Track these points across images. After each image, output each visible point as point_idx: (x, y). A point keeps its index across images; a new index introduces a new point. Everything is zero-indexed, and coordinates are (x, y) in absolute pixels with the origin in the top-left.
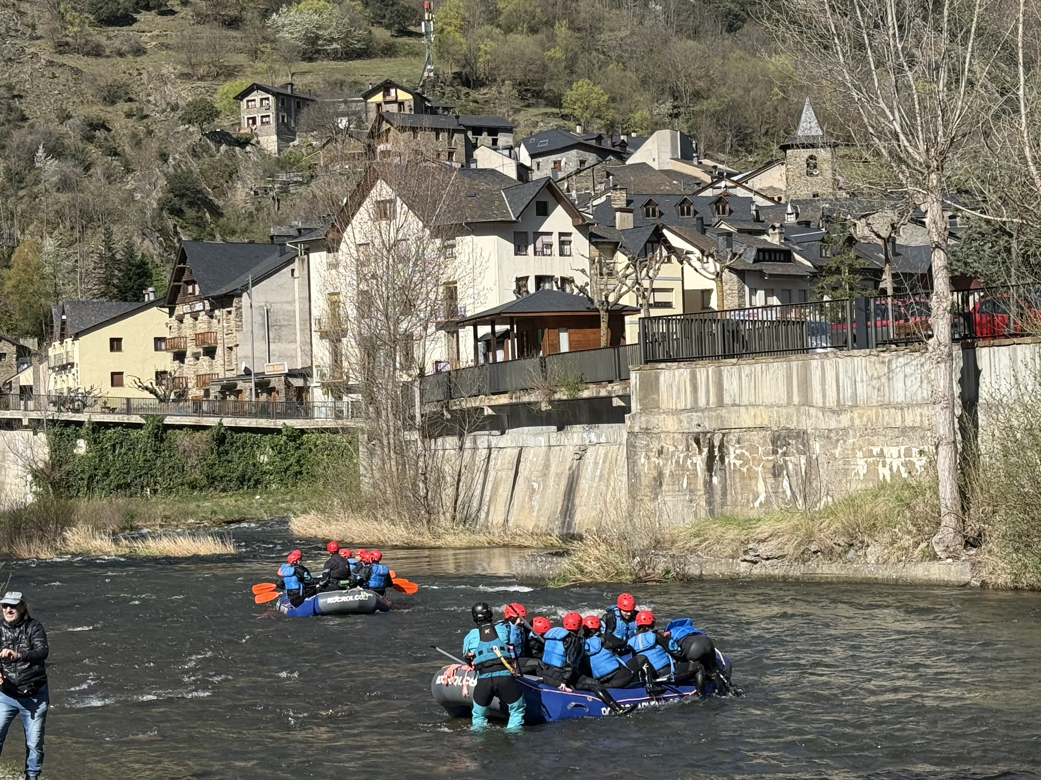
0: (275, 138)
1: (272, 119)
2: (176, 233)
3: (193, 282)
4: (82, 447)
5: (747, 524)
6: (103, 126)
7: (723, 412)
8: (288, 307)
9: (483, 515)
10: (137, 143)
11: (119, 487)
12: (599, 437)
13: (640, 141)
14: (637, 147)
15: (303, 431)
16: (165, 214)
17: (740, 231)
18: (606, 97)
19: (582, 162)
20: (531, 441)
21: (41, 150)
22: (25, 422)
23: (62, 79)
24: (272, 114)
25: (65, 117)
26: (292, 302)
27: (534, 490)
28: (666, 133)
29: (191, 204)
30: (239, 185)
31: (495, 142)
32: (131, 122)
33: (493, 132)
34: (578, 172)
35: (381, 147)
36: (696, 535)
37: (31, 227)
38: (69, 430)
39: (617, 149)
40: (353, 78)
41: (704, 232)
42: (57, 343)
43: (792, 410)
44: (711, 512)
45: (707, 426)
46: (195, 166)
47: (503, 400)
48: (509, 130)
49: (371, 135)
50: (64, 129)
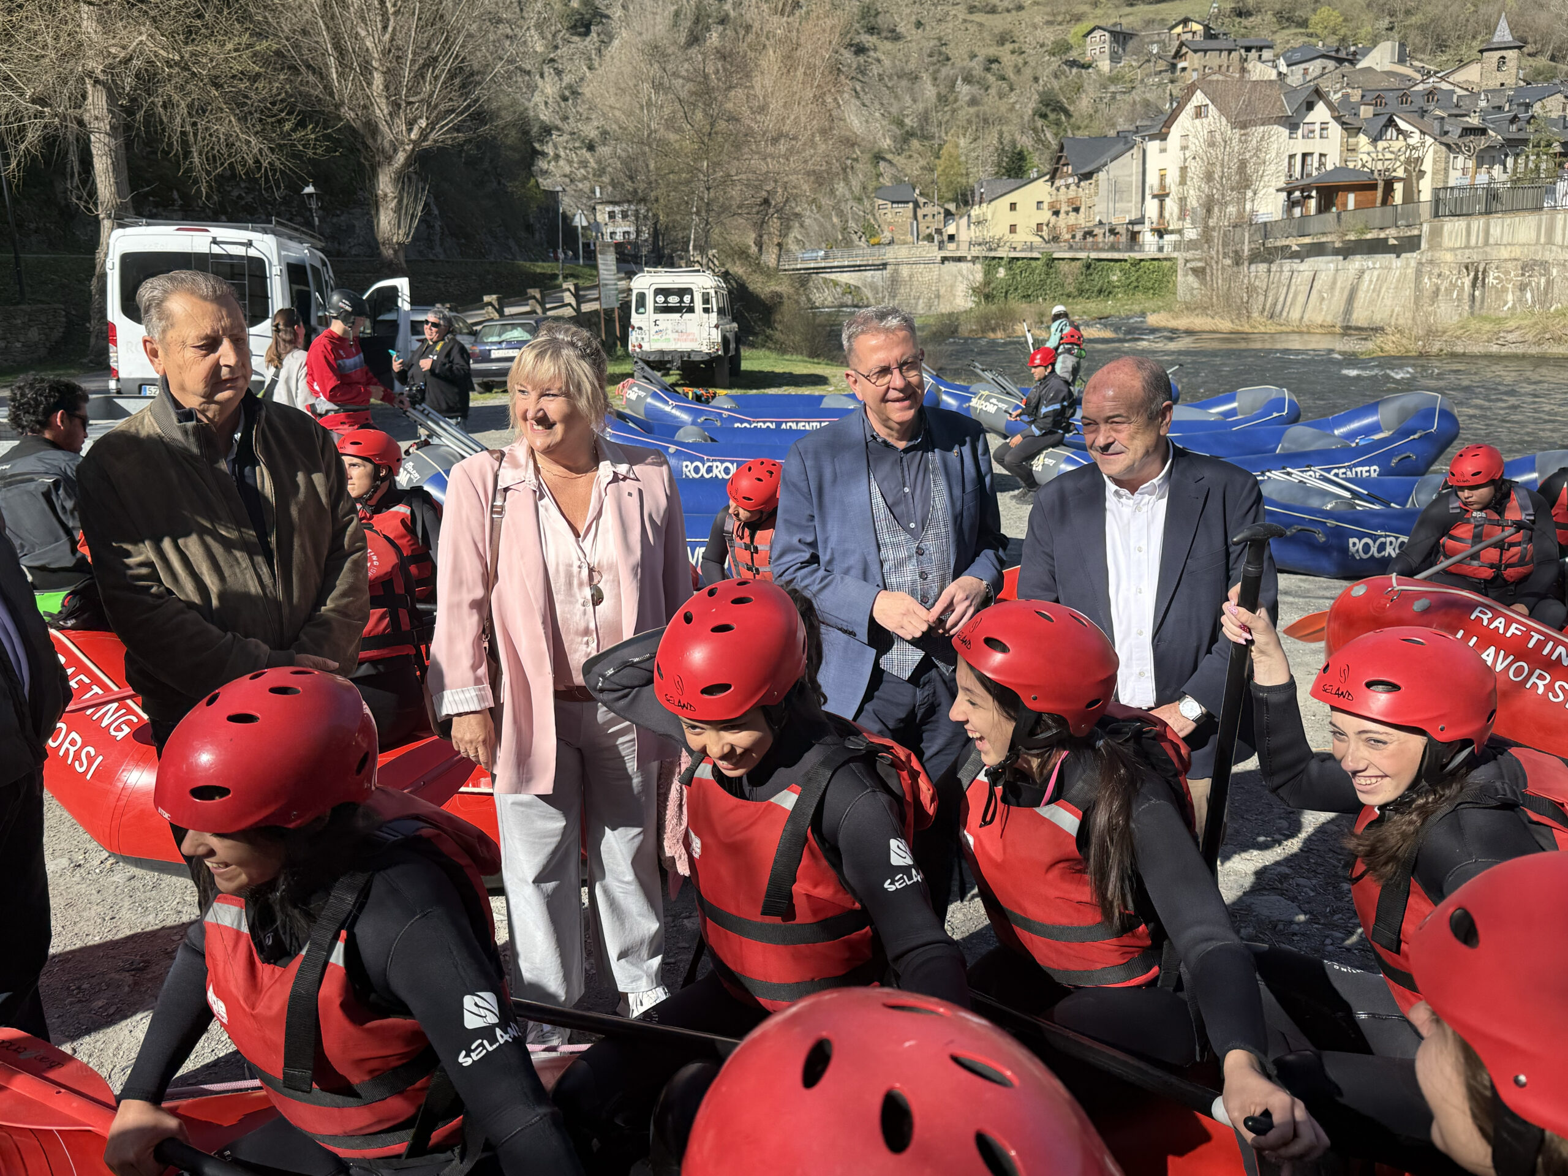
0: (1108, 62)
1: (1107, 50)
2: (1043, 131)
3: (1068, 164)
4: (1002, 273)
5: (1498, 321)
6: (996, 60)
7: (1488, 249)
8: (1128, 179)
9: (1285, 314)
10: (1018, 71)
11: (1024, 297)
12: (1374, 263)
13: (1366, 52)
14: (1364, 55)
15: (1141, 260)
16: (1036, 118)
17: (1450, 115)
18: (1341, 19)
19: (1324, 68)
20: (1323, 266)
21: (960, 78)
22: (969, 258)
23: (972, 30)
24: (1107, 46)
25: (973, 56)
26: (1131, 175)
27: (1323, 299)
28: (1388, 45)
29: (1053, 110)
30: (1084, 95)
31: (1260, 56)
32: (1014, 57)
33: (1260, 49)
34: (1322, 75)
35: (1180, 65)
36: (1462, 328)
37: (952, 131)
38: (994, 262)
39: (1350, 57)
40: (1160, 17)
41: (1423, 117)
42: (976, 207)
43: (1539, 247)
44: (1472, 313)
45: (1475, 258)
46: (1056, 84)
47: (1307, 240)
48: (1270, 47)
49: (1175, 57)
50: (973, 64)
